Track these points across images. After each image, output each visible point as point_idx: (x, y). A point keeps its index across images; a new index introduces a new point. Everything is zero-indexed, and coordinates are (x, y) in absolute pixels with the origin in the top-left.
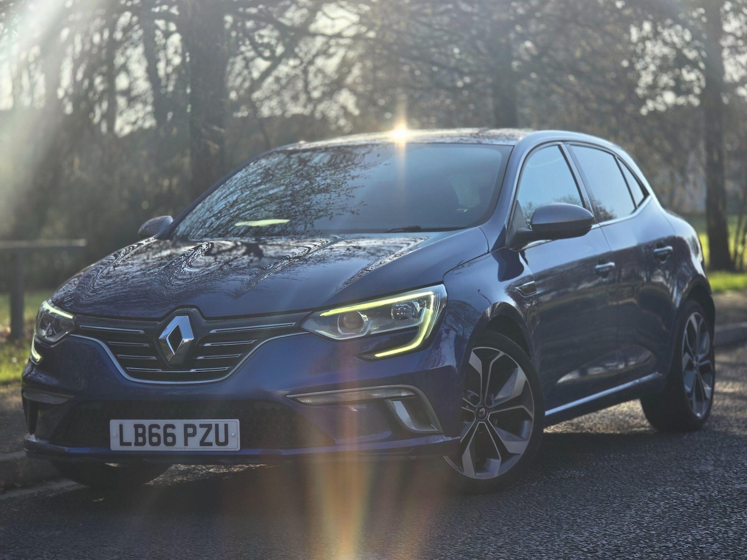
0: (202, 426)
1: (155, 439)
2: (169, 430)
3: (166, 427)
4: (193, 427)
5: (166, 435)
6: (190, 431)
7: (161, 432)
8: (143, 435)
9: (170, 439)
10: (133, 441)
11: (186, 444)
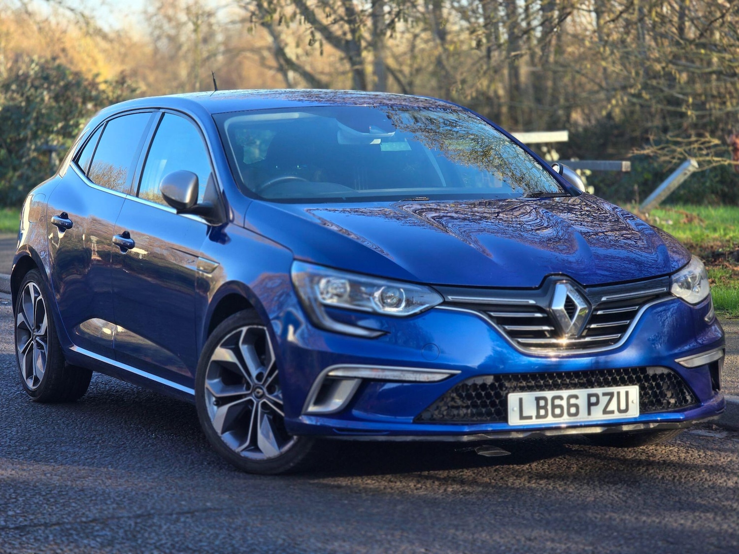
0: (604, 394)
1: (558, 411)
2: (573, 401)
4: (597, 396)
5: (570, 406)
7: (564, 403)
8: (545, 407)
9: (573, 410)
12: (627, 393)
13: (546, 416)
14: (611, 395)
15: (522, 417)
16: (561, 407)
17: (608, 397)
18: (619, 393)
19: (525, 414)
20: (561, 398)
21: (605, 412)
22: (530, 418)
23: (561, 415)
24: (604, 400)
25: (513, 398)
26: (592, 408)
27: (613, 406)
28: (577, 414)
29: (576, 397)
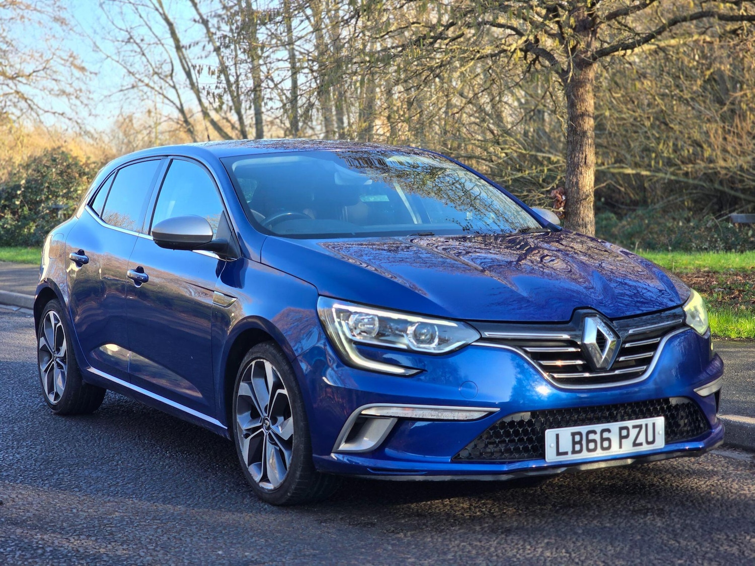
0: (634, 427)
1: (592, 446)
2: (606, 435)
3: (603, 431)
4: (627, 428)
5: (603, 440)
6: (624, 433)
8: (580, 442)
9: (606, 444)
10: (570, 450)
11: (621, 447)
12: (654, 424)
13: (580, 451)
14: (640, 427)
15: (559, 454)
16: (594, 441)
17: (637, 430)
18: (646, 425)
19: (561, 450)
20: (594, 432)
21: (635, 444)
22: (566, 453)
23: (595, 450)
24: (633, 433)
25: (550, 435)
26: (623, 441)
27: (642, 439)
28: (609, 448)
29: (609, 431)
